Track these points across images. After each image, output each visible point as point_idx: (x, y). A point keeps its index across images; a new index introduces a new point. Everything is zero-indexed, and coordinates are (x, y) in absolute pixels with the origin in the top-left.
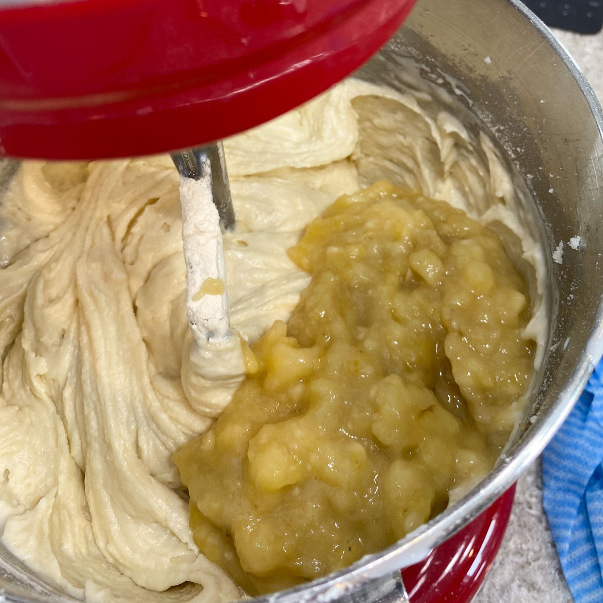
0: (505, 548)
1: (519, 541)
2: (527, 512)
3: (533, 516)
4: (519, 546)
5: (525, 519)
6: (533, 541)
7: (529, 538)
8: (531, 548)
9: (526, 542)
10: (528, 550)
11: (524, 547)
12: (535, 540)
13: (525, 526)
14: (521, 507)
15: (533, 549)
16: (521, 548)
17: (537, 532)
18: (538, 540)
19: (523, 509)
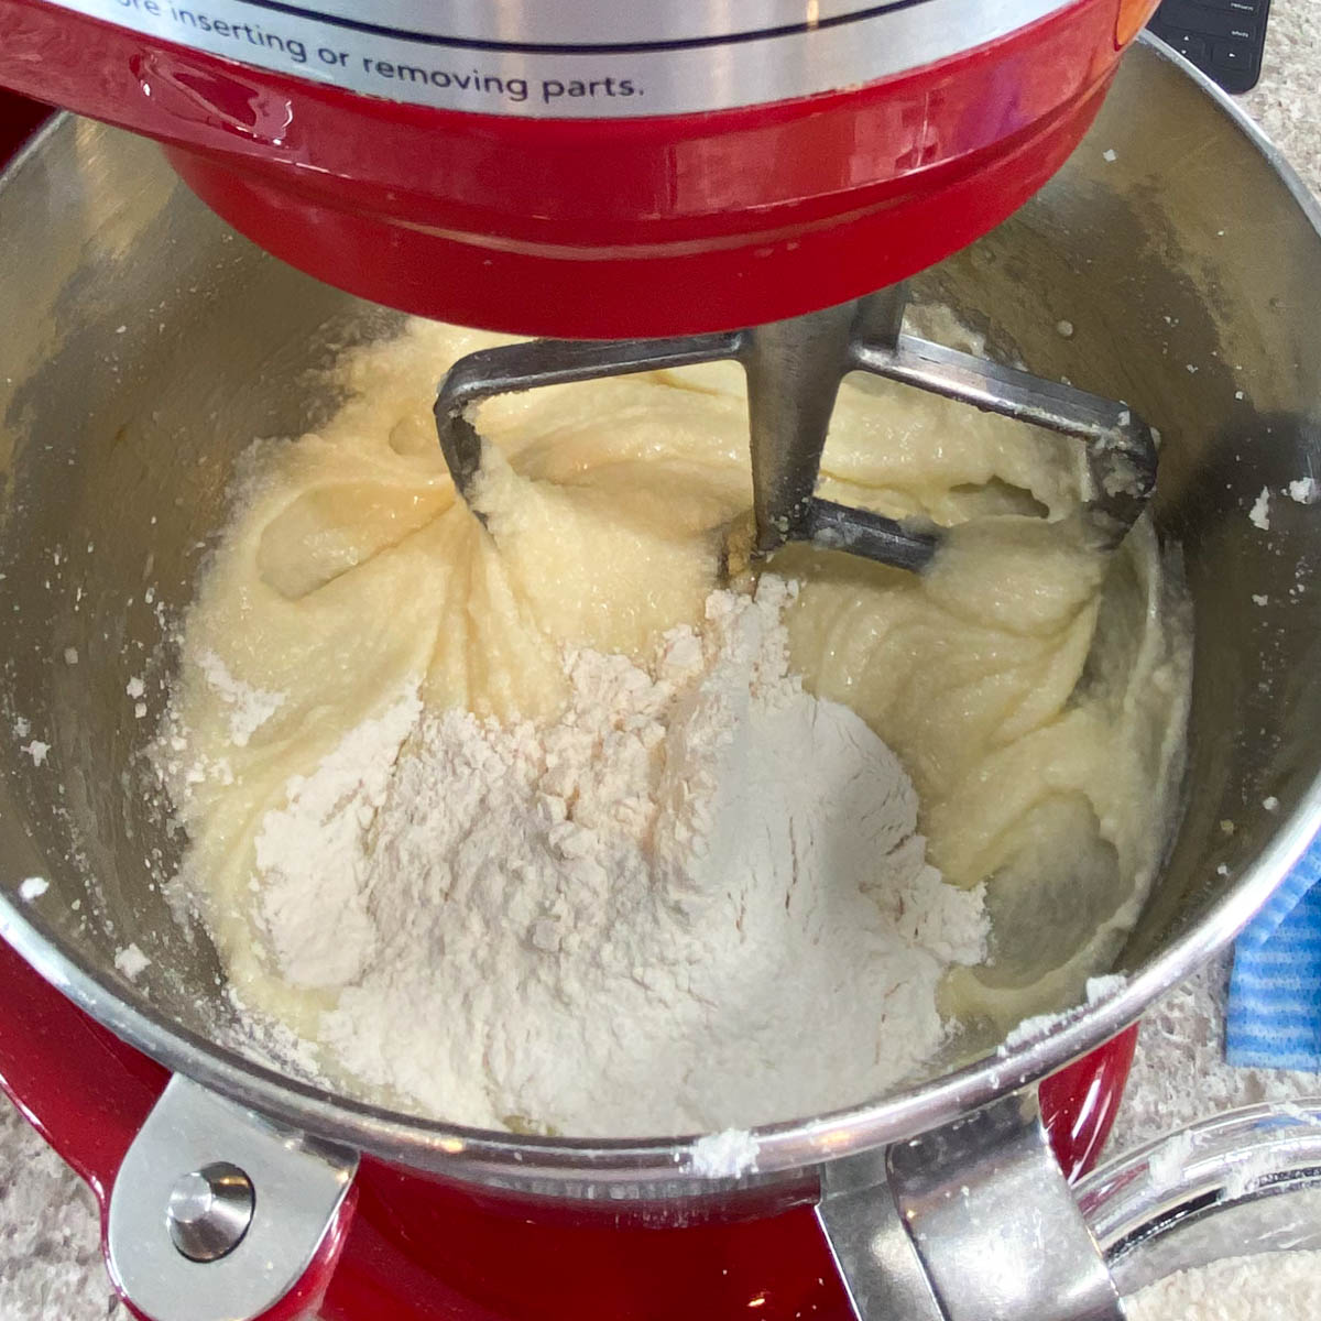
0: (1124, 1113)
1: (1151, 1098)
2: (1165, 1038)
3: (1177, 1046)
4: (1152, 1108)
5: (1162, 1053)
6: (1178, 1097)
7: (1171, 1091)
8: (1175, 1110)
9: (1166, 1099)
10: (1171, 1114)
11: (1162, 1108)
12: (1183, 1094)
13: (1163, 1068)
14: (1151, 1029)
15: (1179, 1112)
16: (1157, 1112)
17: (1185, 1079)
18: (1188, 1094)
19: (1156, 1033)
